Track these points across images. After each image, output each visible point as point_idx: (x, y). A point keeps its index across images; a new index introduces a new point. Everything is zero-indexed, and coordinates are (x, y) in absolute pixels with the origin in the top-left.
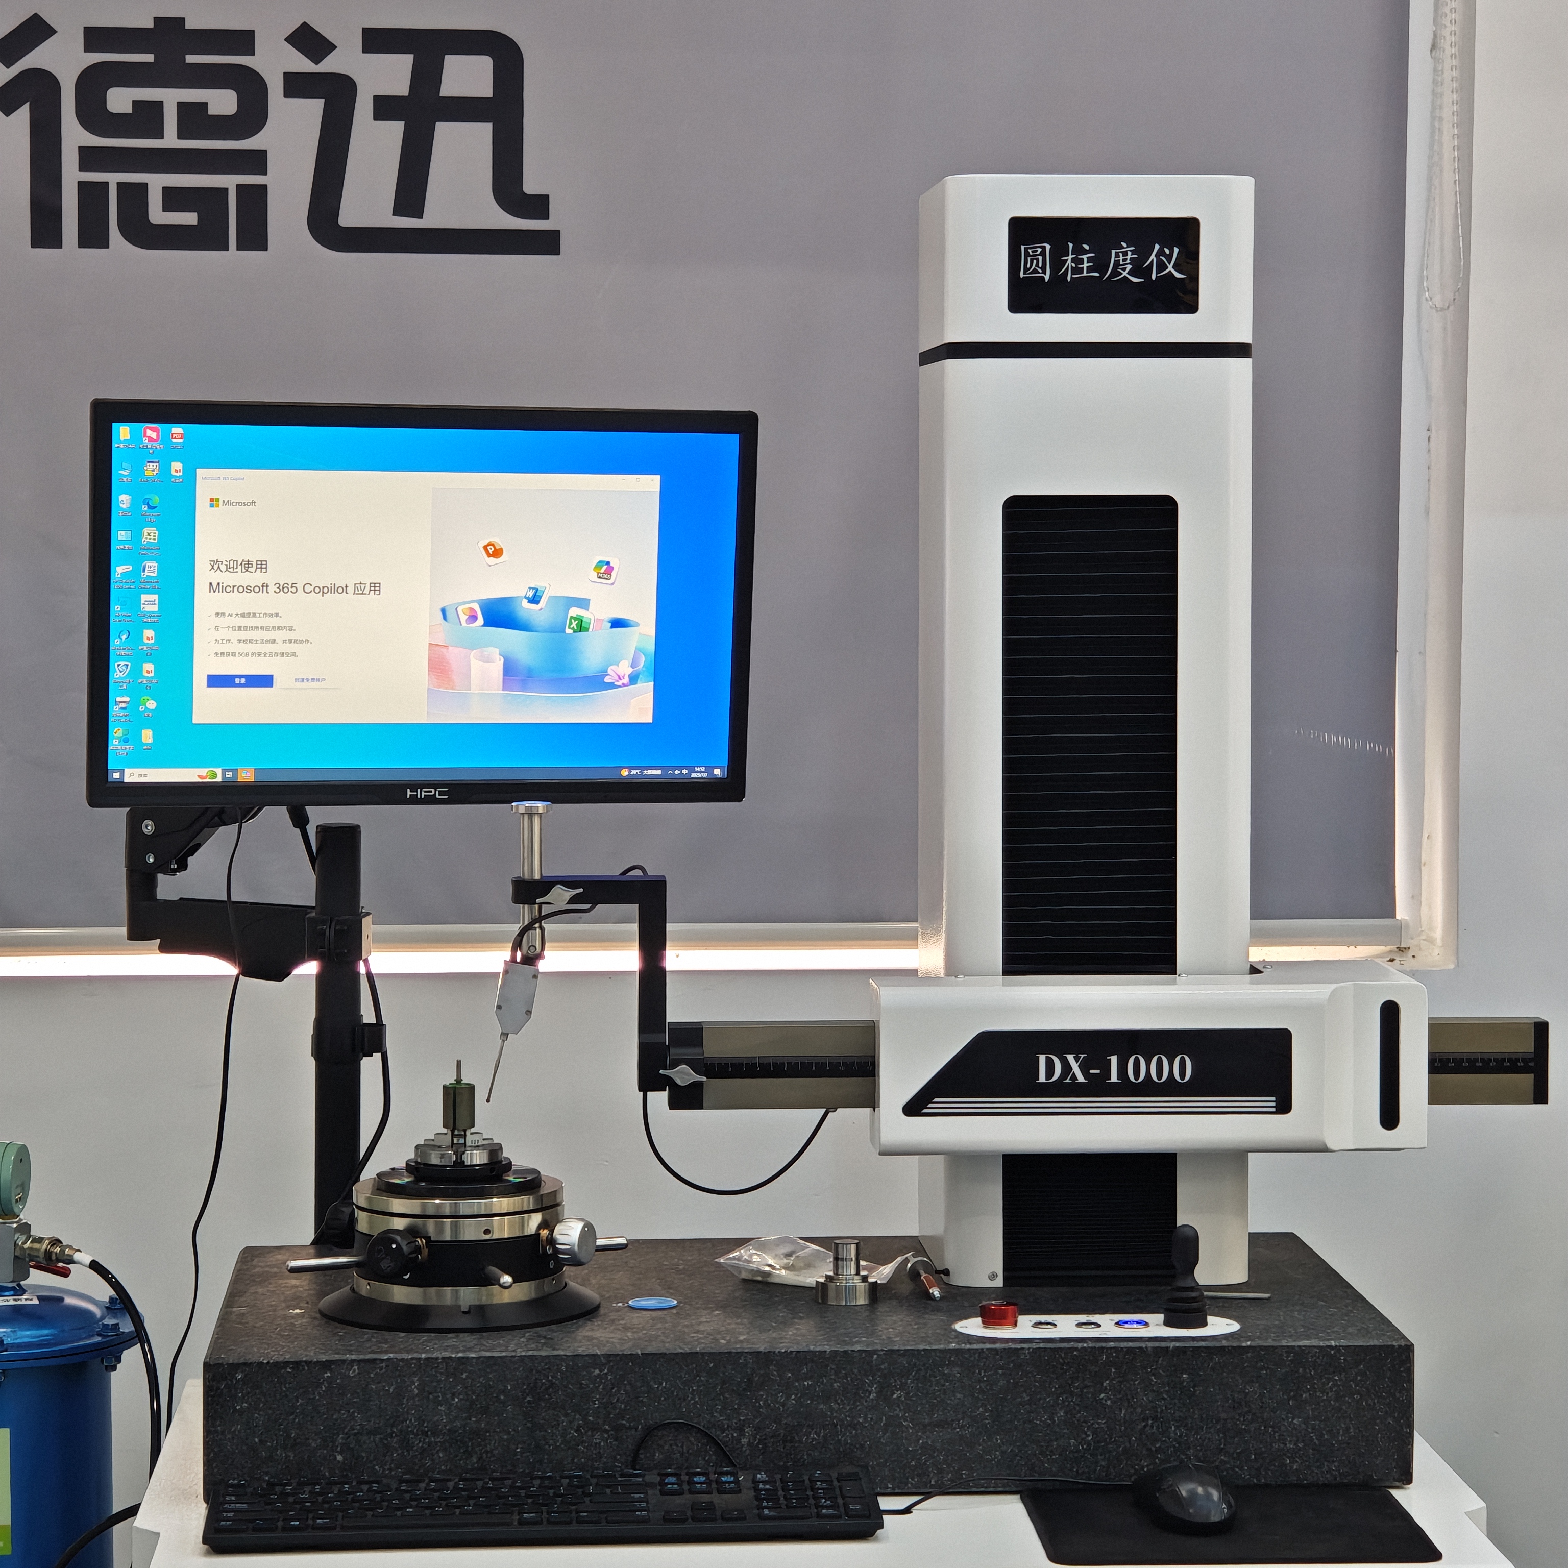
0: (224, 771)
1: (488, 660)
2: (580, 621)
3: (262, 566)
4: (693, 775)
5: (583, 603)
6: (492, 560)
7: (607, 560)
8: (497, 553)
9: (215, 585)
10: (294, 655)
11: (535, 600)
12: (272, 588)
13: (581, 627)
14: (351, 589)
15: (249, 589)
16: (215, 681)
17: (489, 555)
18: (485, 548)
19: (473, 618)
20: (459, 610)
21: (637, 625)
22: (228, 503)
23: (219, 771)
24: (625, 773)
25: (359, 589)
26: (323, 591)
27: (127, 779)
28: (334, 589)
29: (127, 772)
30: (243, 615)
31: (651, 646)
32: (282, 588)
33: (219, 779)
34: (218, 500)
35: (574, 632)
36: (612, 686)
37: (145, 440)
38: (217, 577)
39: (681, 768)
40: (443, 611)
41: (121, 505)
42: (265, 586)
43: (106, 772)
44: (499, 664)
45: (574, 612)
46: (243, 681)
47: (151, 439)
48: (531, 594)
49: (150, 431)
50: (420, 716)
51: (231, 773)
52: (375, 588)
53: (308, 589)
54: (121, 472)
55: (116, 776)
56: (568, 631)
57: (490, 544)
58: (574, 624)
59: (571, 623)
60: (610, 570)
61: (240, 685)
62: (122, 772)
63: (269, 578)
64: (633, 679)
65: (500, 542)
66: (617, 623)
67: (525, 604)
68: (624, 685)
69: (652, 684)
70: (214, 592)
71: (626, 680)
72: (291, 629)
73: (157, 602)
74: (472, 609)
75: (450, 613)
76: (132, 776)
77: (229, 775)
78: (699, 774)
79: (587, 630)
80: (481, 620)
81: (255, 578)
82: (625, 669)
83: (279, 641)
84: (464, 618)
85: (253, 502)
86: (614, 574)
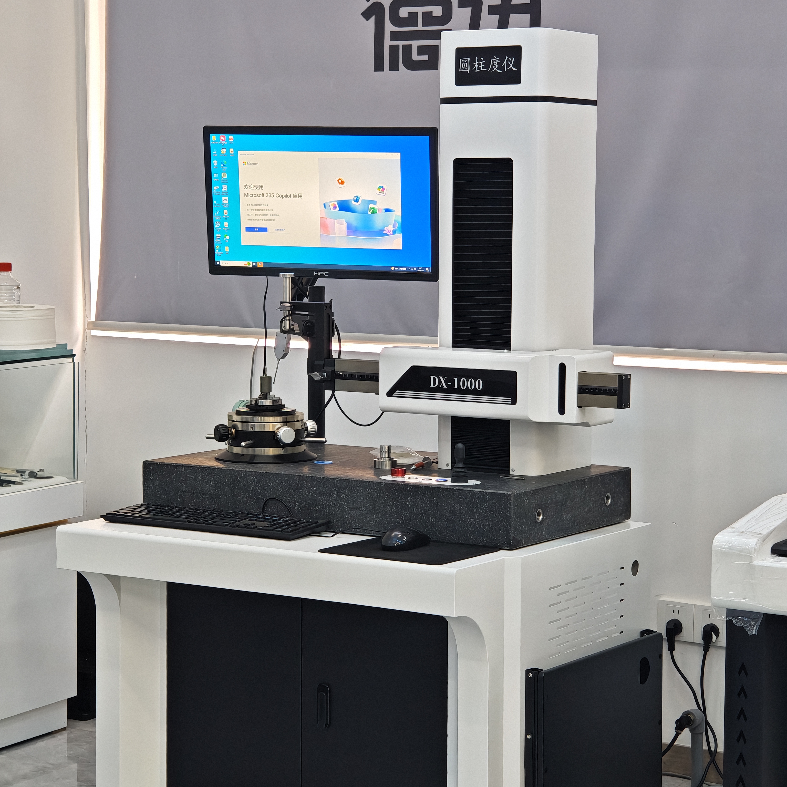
0: (253, 263)
1: (342, 224)
2: (373, 209)
3: (262, 187)
4: (418, 271)
5: (374, 202)
6: (341, 186)
7: (382, 186)
8: (342, 183)
9: (246, 194)
10: (274, 220)
11: (357, 201)
12: (265, 195)
13: (374, 212)
14: (292, 196)
15: (258, 196)
16: (248, 229)
17: (340, 184)
18: (338, 181)
19: (335, 207)
20: (330, 204)
21: (394, 211)
22: (249, 164)
23: (251, 263)
24: (393, 269)
25: (295, 196)
26: (282, 196)
27: (221, 265)
28: (286, 196)
29: (221, 262)
30: (256, 205)
31: (400, 220)
32: (269, 195)
33: (251, 266)
34: (246, 162)
35: (372, 213)
36: (386, 235)
37: (221, 141)
38: (247, 191)
39: (414, 268)
40: (324, 205)
41: (214, 165)
42: (263, 194)
43: (215, 262)
44: (345, 226)
45: (371, 206)
46: (257, 229)
47: (223, 140)
48: (355, 199)
49: (222, 137)
50: (317, 244)
51: (255, 264)
52: (300, 195)
53: (277, 196)
54: (214, 152)
55: (218, 263)
56: (370, 213)
57: (340, 179)
58: (371, 210)
59: (370, 210)
60: (383, 190)
61: (256, 231)
62: (220, 262)
63: (265, 191)
64: (394, 232)
65: (343, 179)
66: (387, 210)
67: (353, 202)
68: (391, 234)
69: (401, 234)
70: (246, 196)
71: (391, 233)
72: (272, 210)
73: (228, 200)
74: (334, 204)
75: (327, 206)
76: (223, 263)
77: (254, 264)
78: (420, 270)
79: (376, 213)
80: (338, 209)
81: (259, 191)
82: (391, 228)
83: (269, 215)
84: (332, 207)
85: (257, 163)
86: (385, 191)
